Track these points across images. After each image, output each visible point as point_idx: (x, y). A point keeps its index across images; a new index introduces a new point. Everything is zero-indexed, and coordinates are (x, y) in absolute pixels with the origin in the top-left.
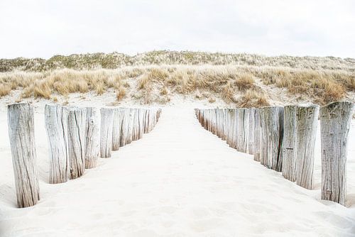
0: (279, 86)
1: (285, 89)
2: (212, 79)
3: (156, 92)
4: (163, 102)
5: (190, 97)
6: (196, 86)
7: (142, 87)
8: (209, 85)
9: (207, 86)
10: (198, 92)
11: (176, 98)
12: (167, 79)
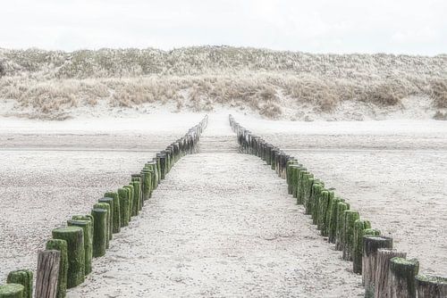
0: (293, 97)
1: (296, 99)
2: (244, 91)
3: (203, 102)
4: (208, 110)
5: (227, 105)
6: (231, 97)
7: (193, 99)
8: (241, 96)
9: (240, 96)
10: (233, 102)
11: (217, 107)
12: (210, 92)
